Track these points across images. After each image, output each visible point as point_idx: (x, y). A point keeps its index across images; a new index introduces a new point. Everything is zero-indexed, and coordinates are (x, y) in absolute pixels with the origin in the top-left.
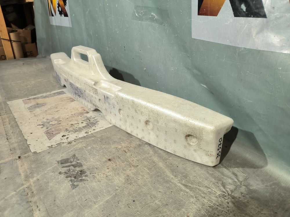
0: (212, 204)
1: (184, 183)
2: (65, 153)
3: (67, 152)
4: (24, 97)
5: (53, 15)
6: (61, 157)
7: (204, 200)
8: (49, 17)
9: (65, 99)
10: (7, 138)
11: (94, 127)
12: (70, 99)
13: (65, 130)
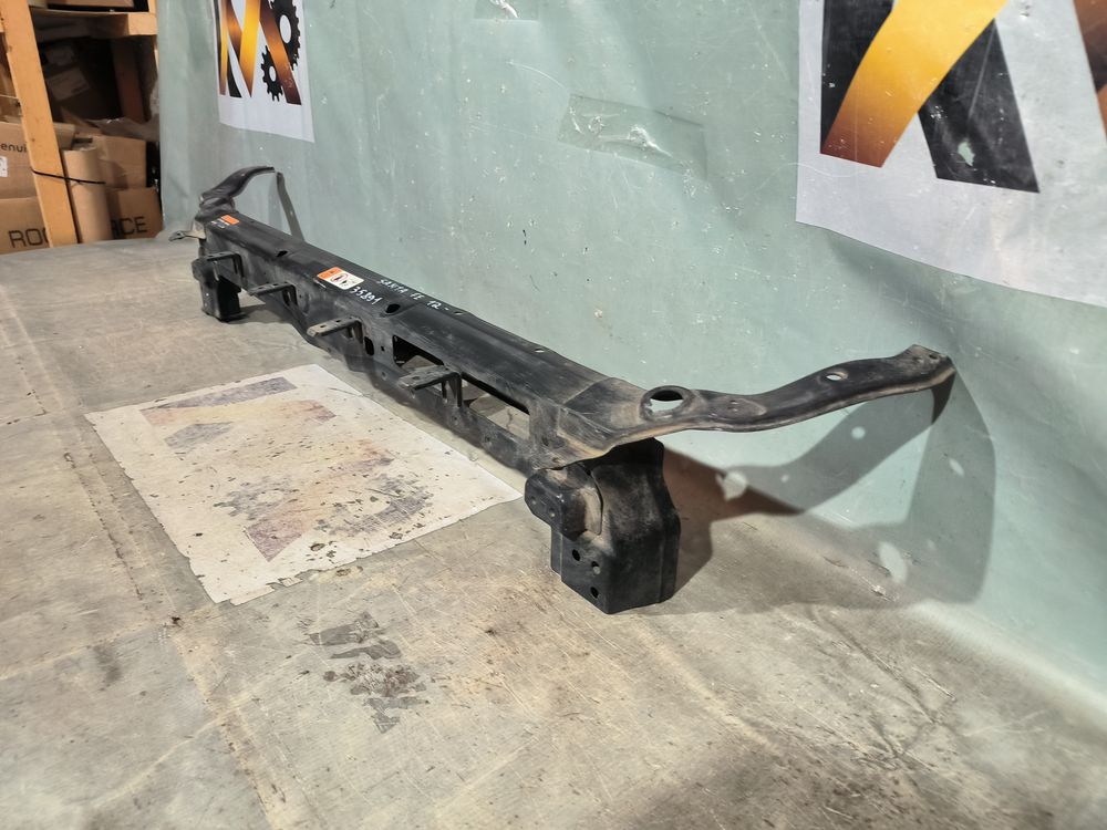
1: (749, 715)
4: (144, 398)
6: (323, 620)
7: (818, 770)
9: (296, 408)
10: (117, 552)
11: (417, 515)
13: (317, 525)
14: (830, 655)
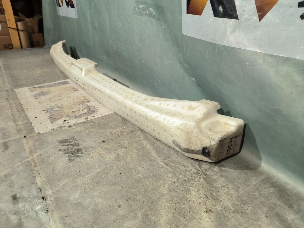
0: (186, 179)
1: (166, 162)
2: (65, 135)
3: (67, 134)
4: (30, 86)
5: (60, 6)
6: (62, 138)
7: (180, 175)
8: (57, 7)
9: (69, 88)
10: (14, 121)
11: (93, 114)
12: (74, 88)
13: (67, 116)
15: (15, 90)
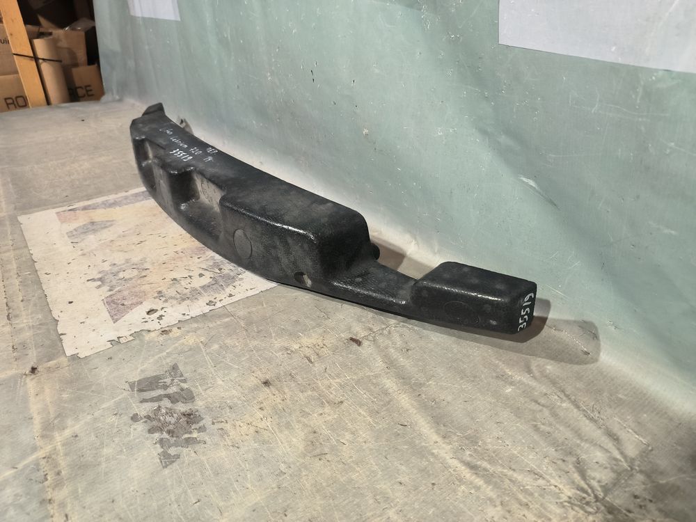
1: (469, 459)
2: (151, 361)
3: (156, 357)
4: (61, 204)
7: (526, 512)
10: (8, 316)
11: (231, 287)
13: (156, 295)
14: (543, 406)
15: (22, 219)
